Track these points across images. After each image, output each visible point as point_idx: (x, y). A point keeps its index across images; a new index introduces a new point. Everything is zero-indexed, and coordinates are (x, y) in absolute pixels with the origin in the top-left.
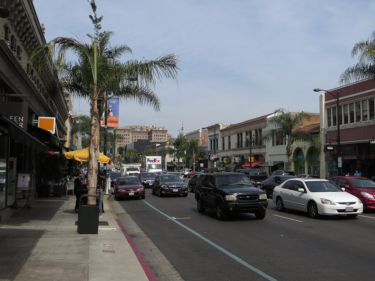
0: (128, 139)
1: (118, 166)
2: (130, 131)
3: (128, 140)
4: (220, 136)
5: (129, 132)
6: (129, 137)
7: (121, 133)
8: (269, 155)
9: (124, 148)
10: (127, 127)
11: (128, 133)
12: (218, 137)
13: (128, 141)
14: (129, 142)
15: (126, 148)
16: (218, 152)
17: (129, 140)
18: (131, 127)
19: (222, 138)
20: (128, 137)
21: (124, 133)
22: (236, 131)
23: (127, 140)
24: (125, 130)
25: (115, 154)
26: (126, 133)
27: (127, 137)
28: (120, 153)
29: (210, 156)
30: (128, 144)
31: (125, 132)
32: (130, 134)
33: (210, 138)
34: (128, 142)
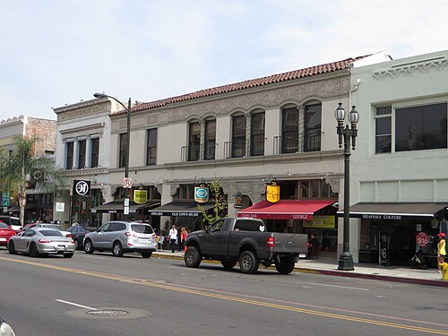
4: (107, 131)
8: (361, 183)
12: (102, 133)
16: (96, 175)
19: (116, 137)
22: (181, 113)
29: (76, 182)
33: (67, 136)
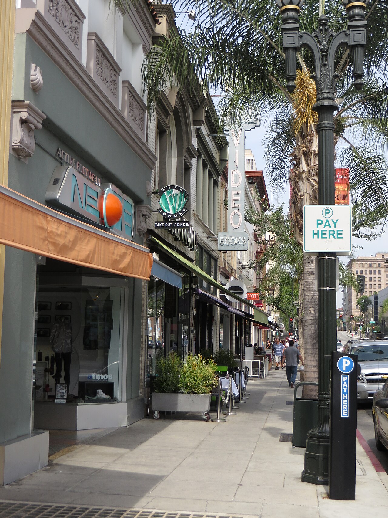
0: (377, 280)
1: (360, 336)
2: (382, 265)
3: (377, 283)
5: (379, 266)
6: (379, 276)
7: (364, 269)
9: (372, 299)
10: (374, 256)
11: (377, 269)
13: (377, 285)
14: (380, 287)
15: (376, 298)
17: (379, 283)
18: (383, 256)
20: (377, 275)
21: (369, 269)
23: (375, 283)
24: (370, 262)
25: (351, 312)
26: (373, 269)
27: (375, 276)
28: (364, 310)
30: (377, 290)
31: (370, 266)
32: (383, 270)
34: (377, 287)
